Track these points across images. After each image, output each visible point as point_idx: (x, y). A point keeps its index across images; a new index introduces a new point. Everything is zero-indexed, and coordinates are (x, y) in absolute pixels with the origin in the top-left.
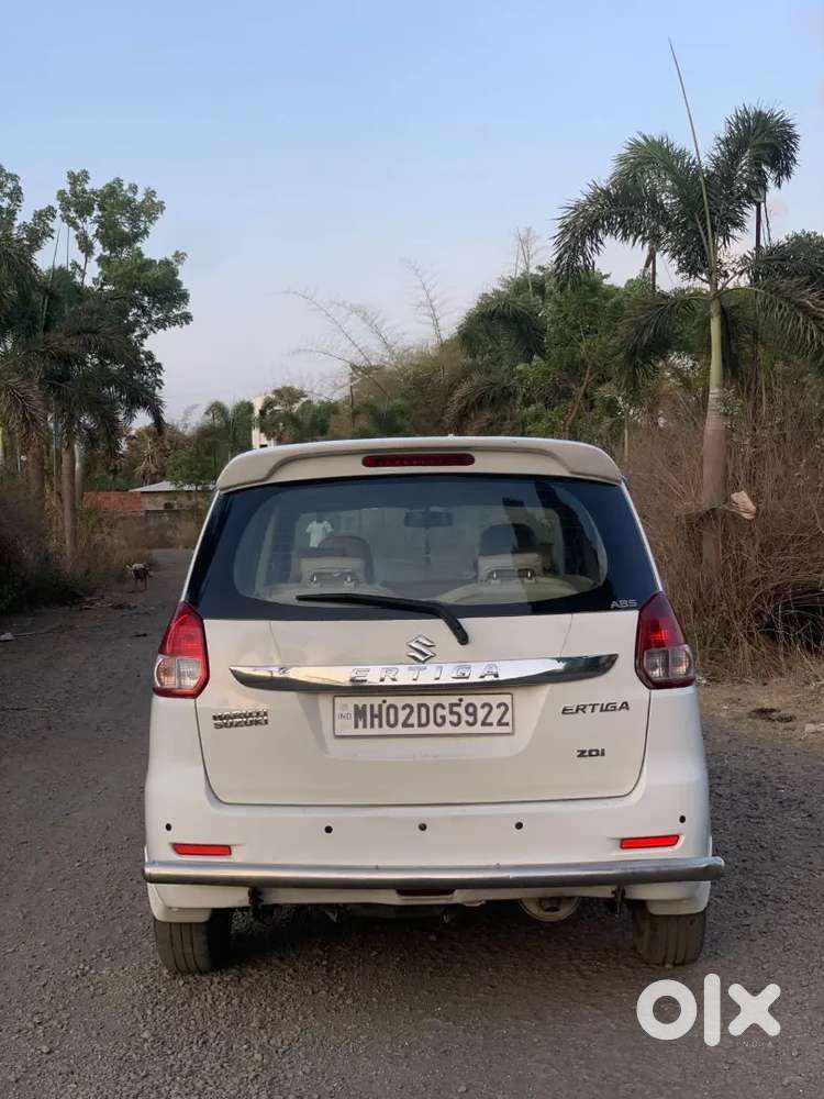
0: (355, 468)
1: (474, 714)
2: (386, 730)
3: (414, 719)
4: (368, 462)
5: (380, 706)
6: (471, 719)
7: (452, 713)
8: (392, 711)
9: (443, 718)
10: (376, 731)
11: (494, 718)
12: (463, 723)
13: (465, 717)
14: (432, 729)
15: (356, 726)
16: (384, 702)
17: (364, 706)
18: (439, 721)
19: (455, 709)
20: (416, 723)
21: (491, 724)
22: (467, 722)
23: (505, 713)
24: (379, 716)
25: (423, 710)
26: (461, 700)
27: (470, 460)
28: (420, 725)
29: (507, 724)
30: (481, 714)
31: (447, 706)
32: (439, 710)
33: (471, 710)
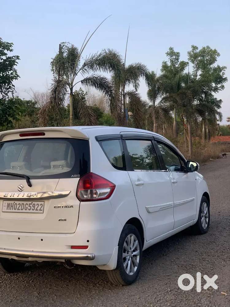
0: (18, 137)
1: (34, 207)
2: (14, 211)
3: (20, 208)
4: (21, 135)
5: (13, 203)
6: (33, 208)
7: (29, 206)
8: (16, 205)
9: (27, 208)
10: (11, 211)
11: (39, 209)
12: (31, 209)
13: (32, 208)
14: (24, 211)
15: (7, 209)
16: (14, 202)
17: (10, 203)
18: (26, 208)
19: (30, 205)
20: (20, 209)
21: (38, 210)
22: (32, 209)
23: (42, 207)
24: (13, 207)
25: (23, 205)
26: (32, 203)
27: (44, 134)
28: (21, 210)
29: (42, 210)
30: (36, 207)
31: (28, 204)
32: (26, 205)
33: (34, 206)
